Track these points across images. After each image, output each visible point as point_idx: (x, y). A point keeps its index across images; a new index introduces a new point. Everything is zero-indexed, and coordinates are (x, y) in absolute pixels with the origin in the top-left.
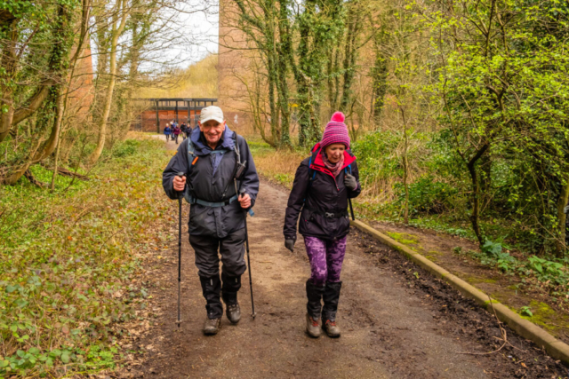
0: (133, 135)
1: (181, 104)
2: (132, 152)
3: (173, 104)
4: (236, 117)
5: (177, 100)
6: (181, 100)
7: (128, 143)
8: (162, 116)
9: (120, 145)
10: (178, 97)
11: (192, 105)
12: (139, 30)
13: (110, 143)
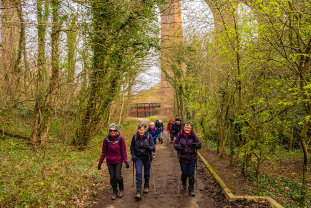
0: (129, 119)
1: (147, 105)
2: (129, 124)
3: (143, 105)
4: (168, 110)
5: (145, 104)
6: (147, 104)
7: (128, 121)
8: (139, 110)
9: (125, 123)
10: (146, 103)
11: (151, 105)
12: (131, 82)
13: (122, 122)
